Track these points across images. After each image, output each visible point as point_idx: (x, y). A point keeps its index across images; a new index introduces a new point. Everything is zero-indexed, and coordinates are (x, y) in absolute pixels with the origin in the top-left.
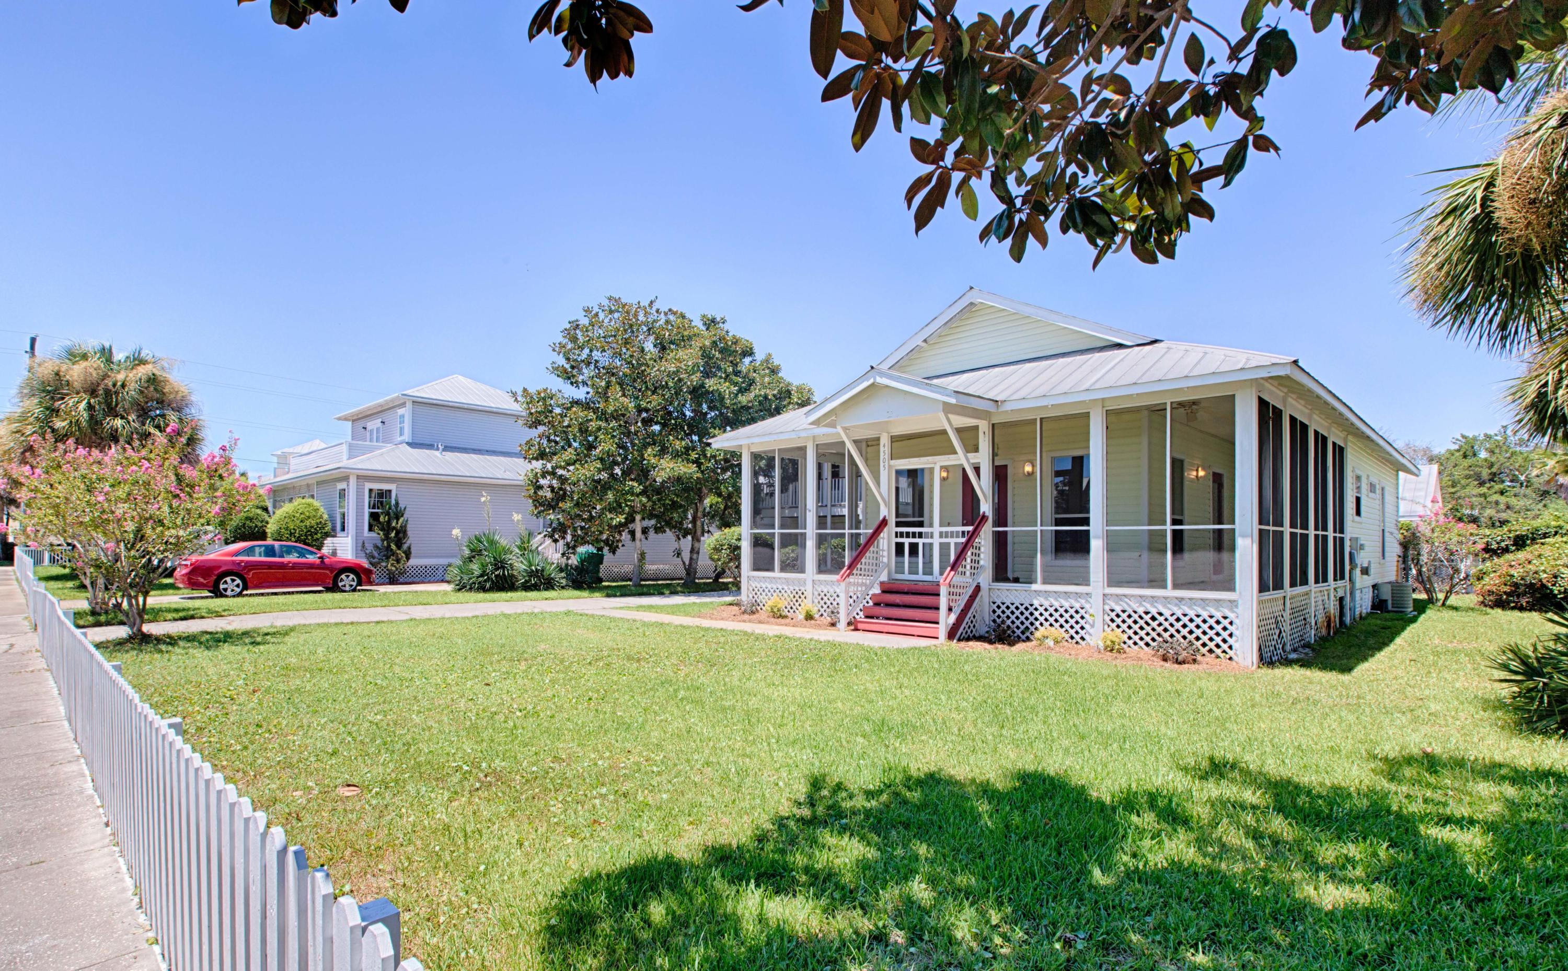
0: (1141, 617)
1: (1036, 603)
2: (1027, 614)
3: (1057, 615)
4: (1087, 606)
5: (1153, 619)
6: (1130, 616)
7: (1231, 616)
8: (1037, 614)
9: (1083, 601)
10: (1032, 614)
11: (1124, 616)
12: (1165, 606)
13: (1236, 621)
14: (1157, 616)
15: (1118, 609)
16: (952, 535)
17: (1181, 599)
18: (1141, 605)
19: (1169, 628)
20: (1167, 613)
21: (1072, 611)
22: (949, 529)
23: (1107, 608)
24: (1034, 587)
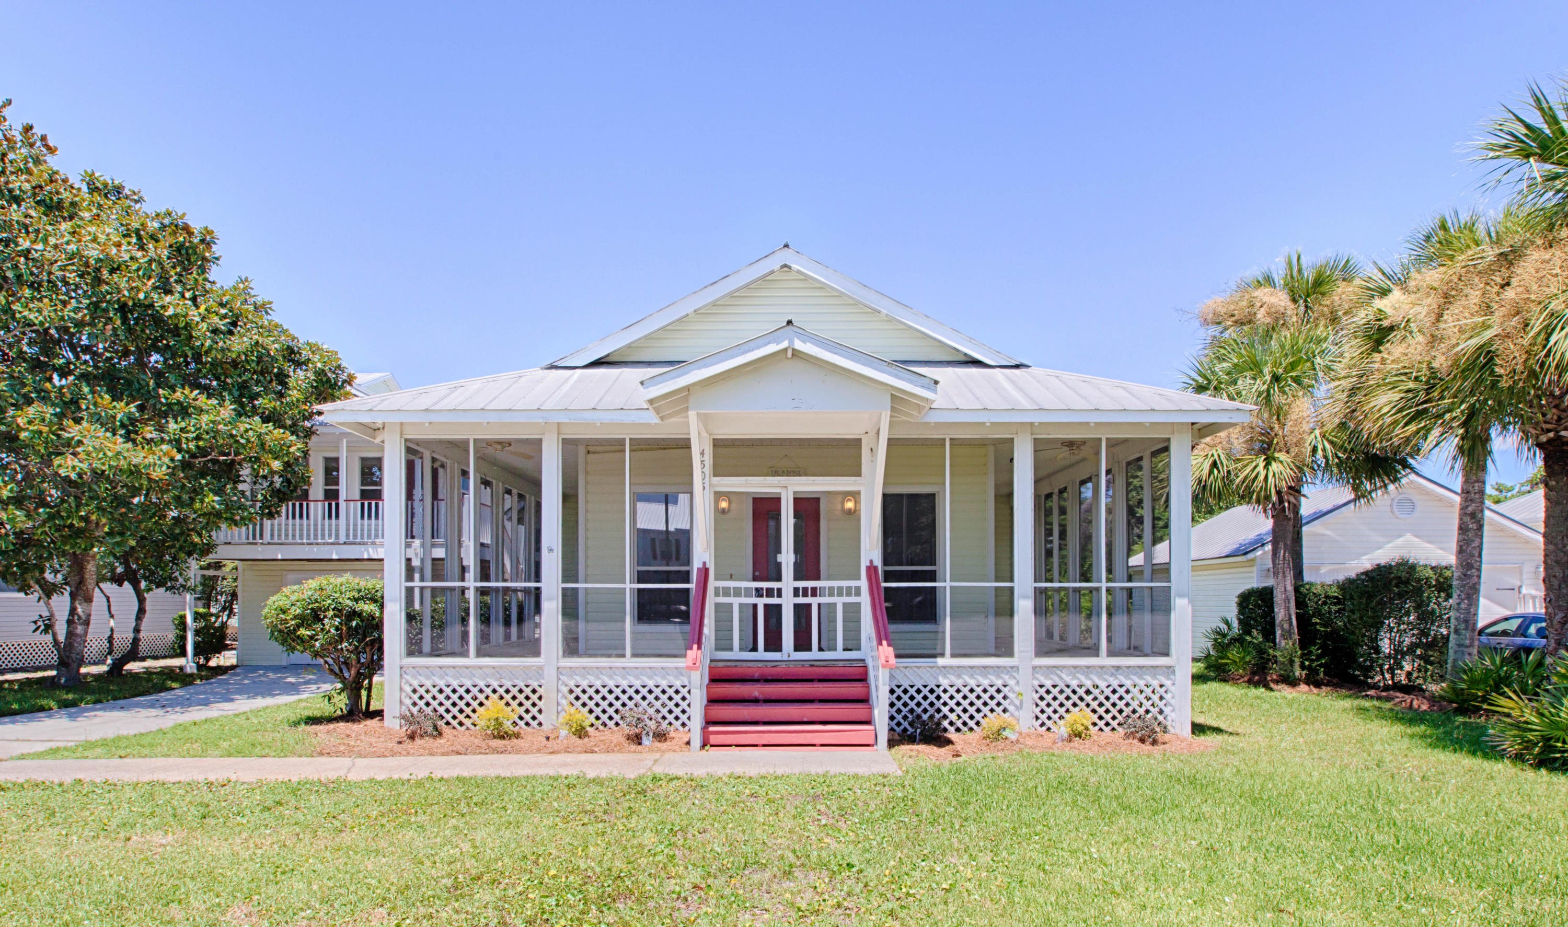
0: (1074, 692)
1: (945, 683)
2: (932, 698)
3: (972, 697)
4: (1012, 682)
5: (1088, 692)
6: (1061, 692)
7: (1168, 683)
8: (945, 697)
9: (1006, 677)
10: (938, 698)
11: (1055, 691)
12: (1101, 677)
13: (1172, 689)
14: (1092, 689)
15: (1048, 684)
16: (737, 592)
17: (1118, 668)
18: (1075, 677)
19: (1105, 702)
20: (1103, 685)
21: (992, 691)
22: (732, 584)
23: (1036, 683)
24: (940, 661)
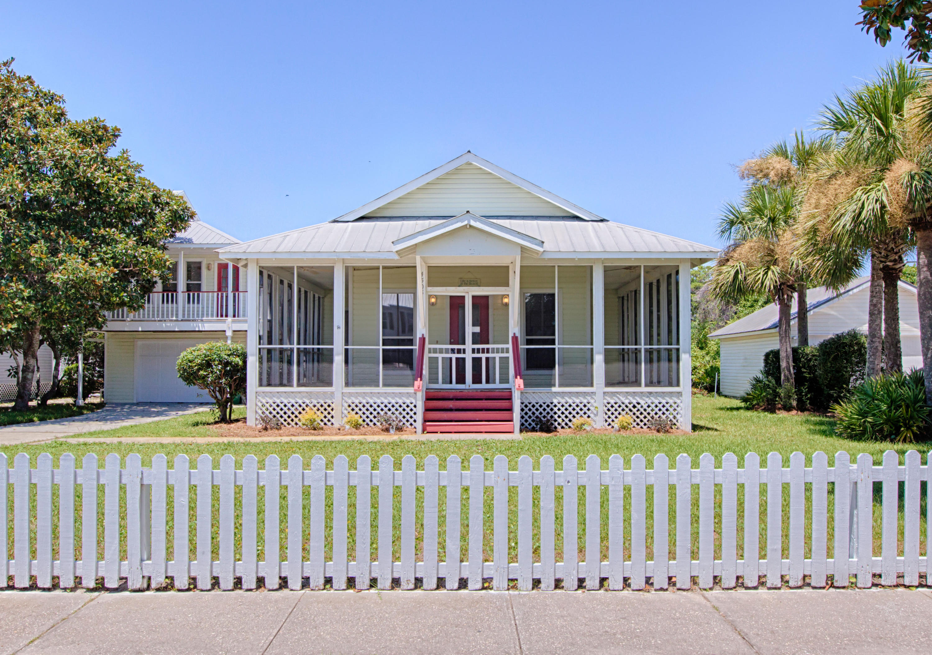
0: (627, 406)
1: (555, 401)
2: (548, 410)
3: (570, 409)
4: (592, 401)
5: (634, 407)
6: (620, 406)
7: (678, 401)
8: (556, 409)
9: (589, 398)
10: (552, 410)
11: (616, 406)
12: (641, 398)
13: (681, 405)
14: (636, 405)
15: (612, 402)
17: (650, 393)
18: (627, 398)
19: (643, 412)
20: (642, 402)
21: (581, 406)
23: (605, 401)
24: (554, 389)
